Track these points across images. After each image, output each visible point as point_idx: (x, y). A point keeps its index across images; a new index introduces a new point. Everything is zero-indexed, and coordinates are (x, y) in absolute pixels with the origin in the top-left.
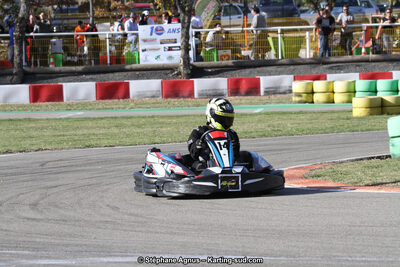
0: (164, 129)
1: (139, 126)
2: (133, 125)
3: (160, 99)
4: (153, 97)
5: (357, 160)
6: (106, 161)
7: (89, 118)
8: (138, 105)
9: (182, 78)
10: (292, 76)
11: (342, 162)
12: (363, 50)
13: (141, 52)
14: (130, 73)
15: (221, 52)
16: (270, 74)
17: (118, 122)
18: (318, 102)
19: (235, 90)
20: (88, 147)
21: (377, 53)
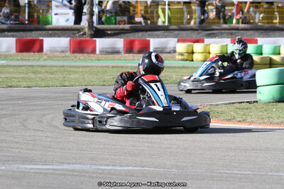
0: (72, 76)
1: (52, 73)
2: (47, 72)
3: (68, 54)
4: (63, 52)
5: (230, 103)
6: (24, 98)
7: (11, 66)
8: (50, 58)
9: (87, 38)
10: (176, 39)
11: (218, 105)
12: (234, 21)
13: (53, 16)
14: (44, 32)
15: (119, 18)
16: (158, 37)
17: (34, 69)
18: (197, 61)
19: (129, 49)
20: (11, 87)
21: (245, 23)
